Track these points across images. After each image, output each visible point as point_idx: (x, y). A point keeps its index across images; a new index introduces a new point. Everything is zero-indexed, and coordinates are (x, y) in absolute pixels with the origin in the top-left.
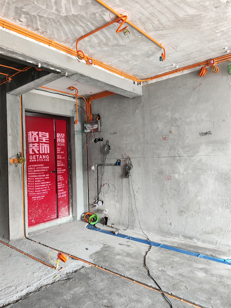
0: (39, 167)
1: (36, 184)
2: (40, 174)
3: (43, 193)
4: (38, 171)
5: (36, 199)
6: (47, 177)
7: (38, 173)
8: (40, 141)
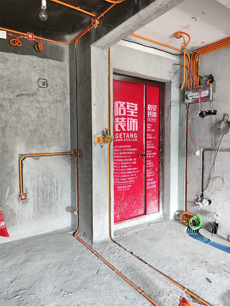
0: (126, 148)
1: (122, 170)
2: (126, 158)
3: (130, 181)
4: (125, 153)
5: (122, 189)
6: (134, 162)
7: (124, 157)
8: (128, 115)
